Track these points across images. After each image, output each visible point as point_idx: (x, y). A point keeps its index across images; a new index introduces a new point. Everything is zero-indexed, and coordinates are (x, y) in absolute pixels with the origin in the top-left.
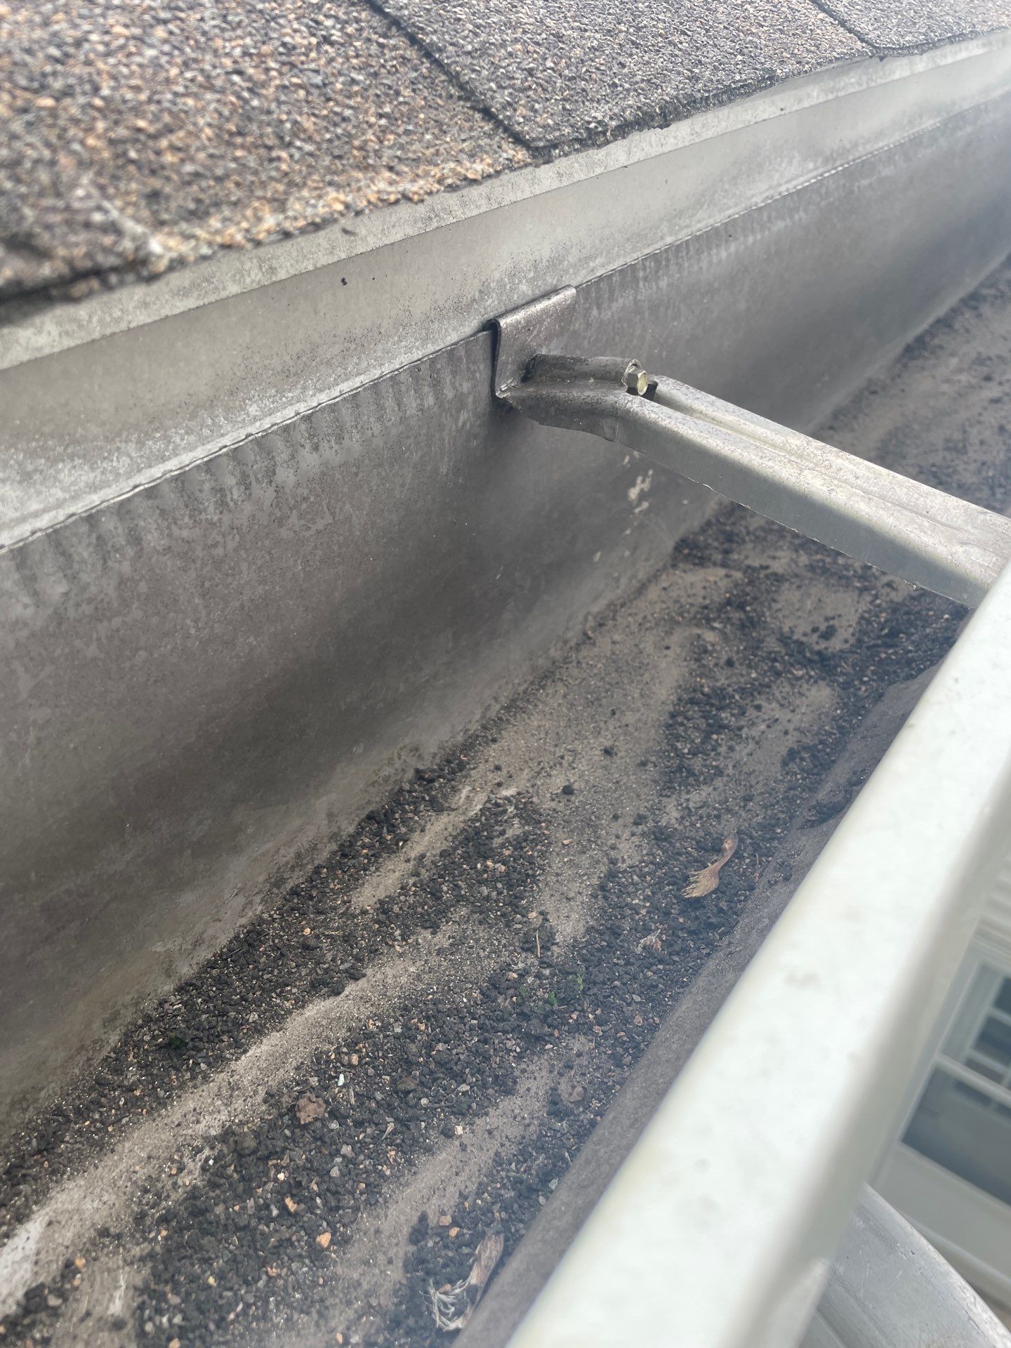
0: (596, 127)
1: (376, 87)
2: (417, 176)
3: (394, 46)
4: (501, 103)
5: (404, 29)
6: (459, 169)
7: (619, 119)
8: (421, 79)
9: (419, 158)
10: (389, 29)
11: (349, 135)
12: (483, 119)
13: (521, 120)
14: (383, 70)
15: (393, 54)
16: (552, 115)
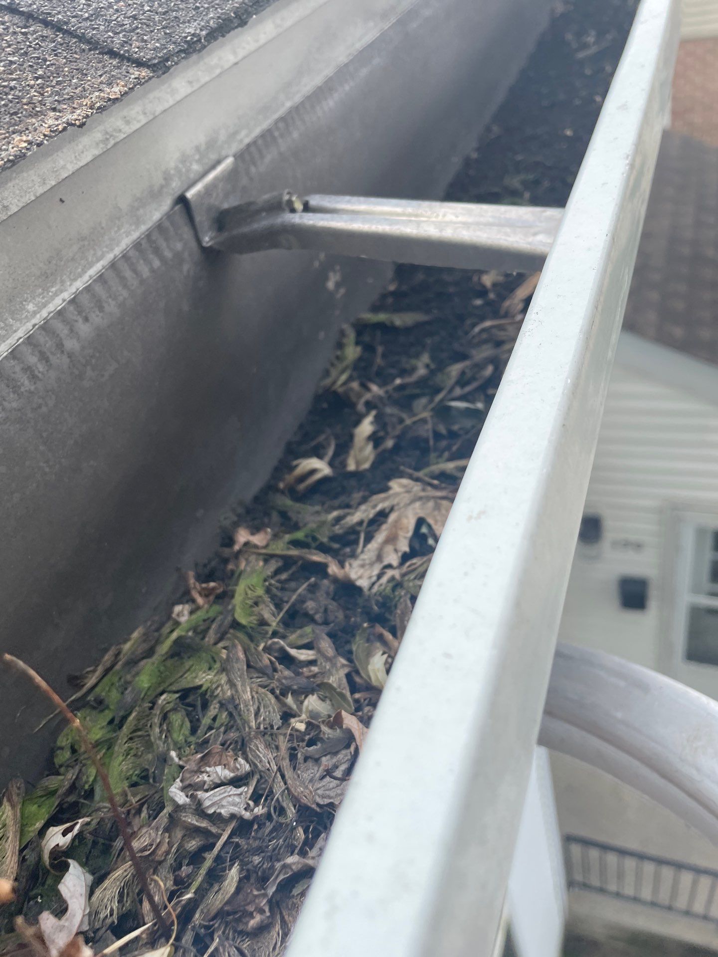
0: (192, 39)
1: (29, 62)
2: (74, 108)
3: (34, 31)
4: (119, 43)
5: (37, 18)
6: (102, 95)
7: (207, 29)
8: (59, 46)
9: (72, 96)
10: (27, 21)
11: (18, 97)
12: (110, 58)
13: (137, 50)
14: (30, 49)
15: (34, 36)
16: (158, 40)
